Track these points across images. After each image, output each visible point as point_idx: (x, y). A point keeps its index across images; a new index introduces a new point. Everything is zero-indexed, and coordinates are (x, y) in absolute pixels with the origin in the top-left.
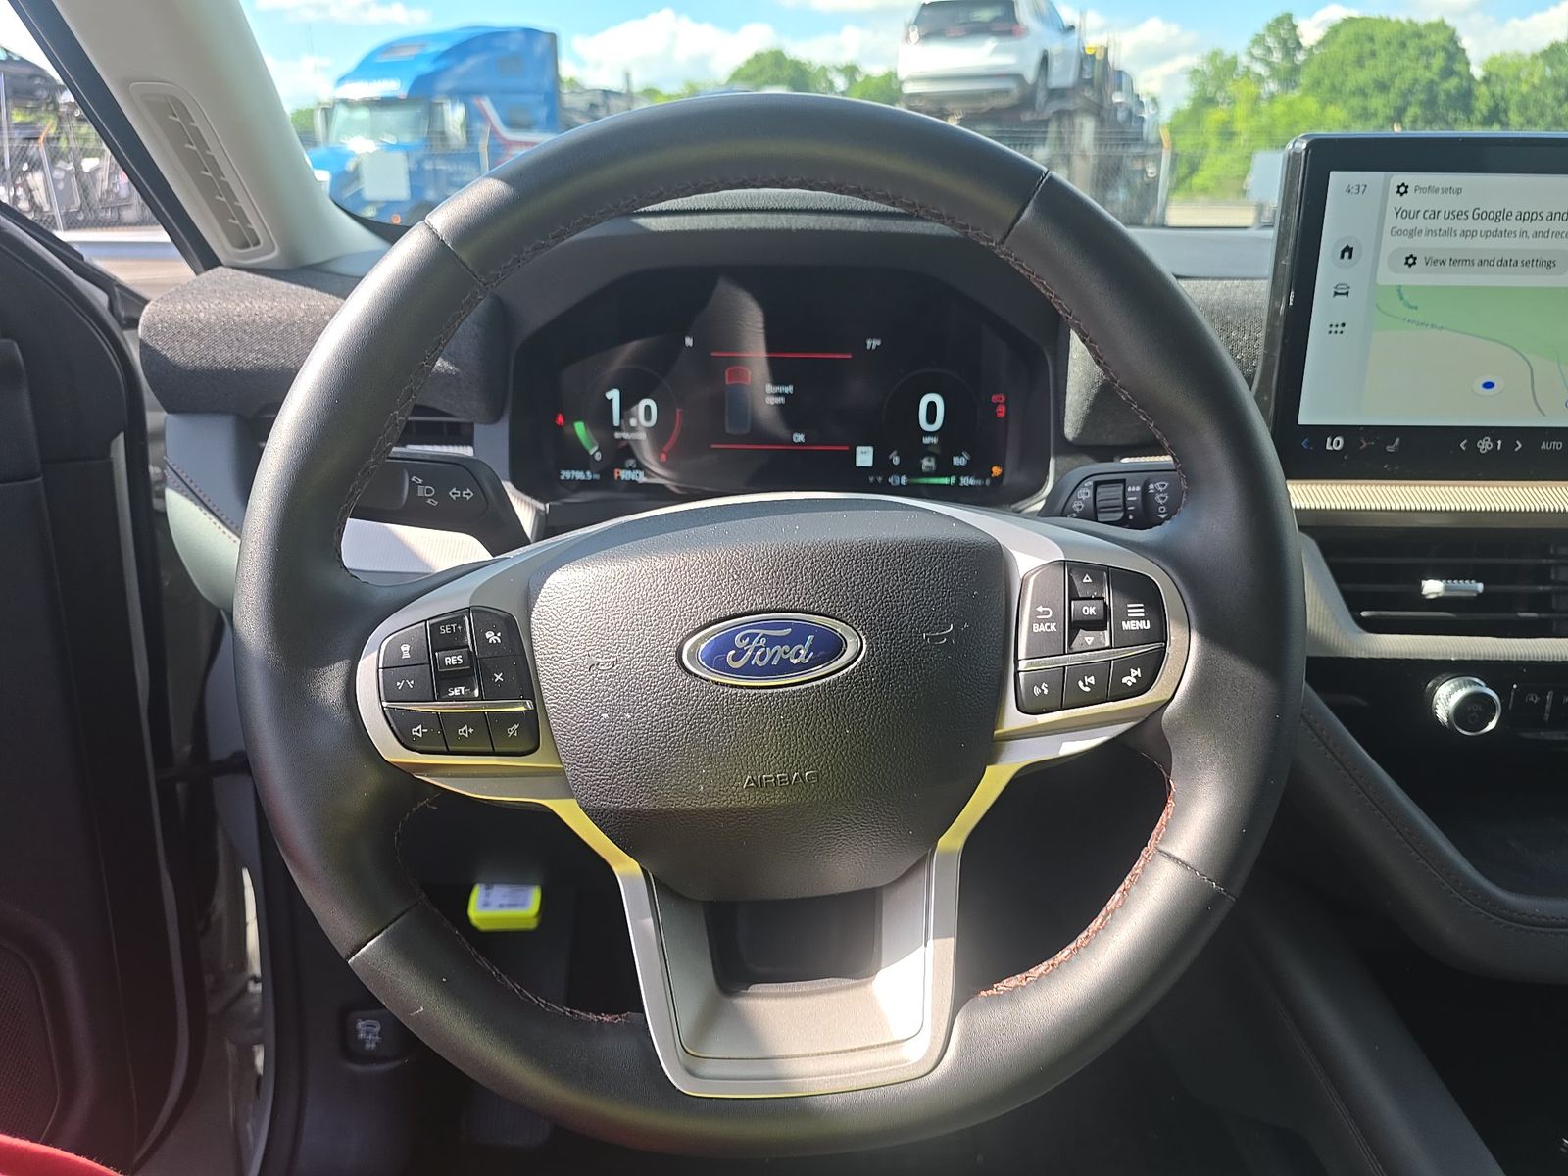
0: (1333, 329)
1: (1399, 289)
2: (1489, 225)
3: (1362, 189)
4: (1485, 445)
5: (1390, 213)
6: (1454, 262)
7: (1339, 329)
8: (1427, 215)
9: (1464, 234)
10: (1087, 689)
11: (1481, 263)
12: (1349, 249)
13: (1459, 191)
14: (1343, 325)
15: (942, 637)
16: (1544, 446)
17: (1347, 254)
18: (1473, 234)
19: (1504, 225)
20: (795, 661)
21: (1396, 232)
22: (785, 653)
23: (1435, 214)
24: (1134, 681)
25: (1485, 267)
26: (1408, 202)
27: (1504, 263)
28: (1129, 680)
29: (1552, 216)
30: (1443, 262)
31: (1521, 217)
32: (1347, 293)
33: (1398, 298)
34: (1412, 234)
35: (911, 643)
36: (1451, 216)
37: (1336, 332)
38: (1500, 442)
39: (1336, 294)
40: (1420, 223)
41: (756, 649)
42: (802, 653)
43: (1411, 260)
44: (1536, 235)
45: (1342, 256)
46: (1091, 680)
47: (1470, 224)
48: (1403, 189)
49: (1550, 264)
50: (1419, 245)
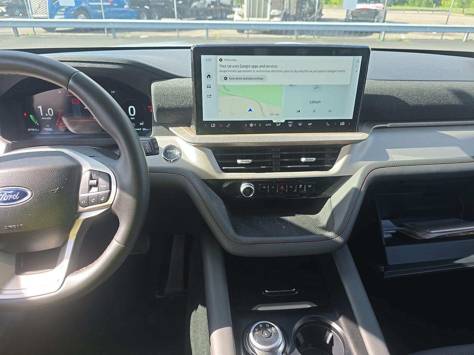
0: (208, 96)
1: (224, 86)
2: (245, 69)
3: (210, 60)
4: (251, 125)
5: (218, 66)
6: (237, 79)
7: (210, 96)
8: (228, 66)
9: (238, 71)
10: (93, 202)
11: (244, 79)
12: (209, 76)
13: (235, 60)
14: (211, 95)
15: (55, 191)
16: (266, 125)
17: (209, 77)
18: (241, 71)
19: (248, 69)
20: (15, 199)
21: (221, 71)
22: (12, 197)
23: (230, 66)
24: (103, 199)
25: (245, 80)
26: (223, 63)
27: (250, 79)
28: (102, 199)
29: (261, 66)
30: (234, 79)
31: (253, 67)
32: (210, 87)
33: (224, 88)
34: (225, 71)
35: (46, 193)
36: (235, 67)
37: (209, 97)
38: (255, 124)
39: (207, 87)
40: (226, 69)
41: (4, 196)
42: (16, 196)
43: (226, 78)
44: (257, 71)
45: (208, 77)
46: (94, 199)
47: (240, 69)
48: (221, 60)
49: (262, 79)
50: (227, 74)
